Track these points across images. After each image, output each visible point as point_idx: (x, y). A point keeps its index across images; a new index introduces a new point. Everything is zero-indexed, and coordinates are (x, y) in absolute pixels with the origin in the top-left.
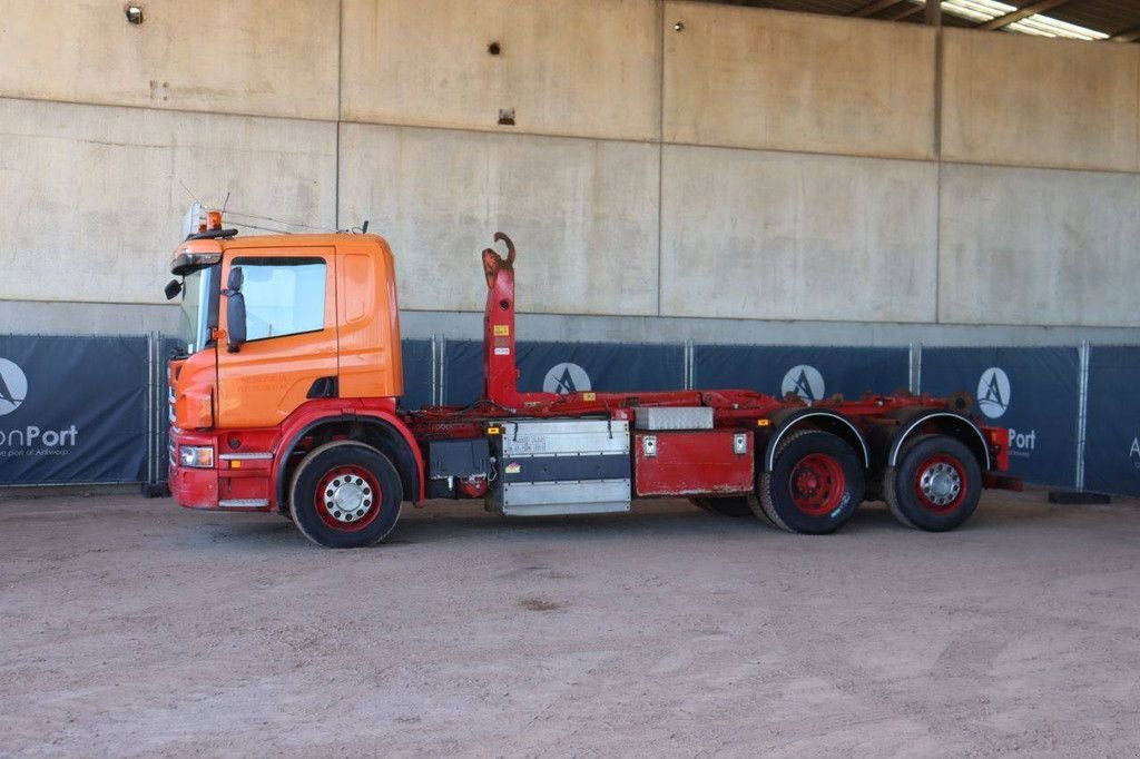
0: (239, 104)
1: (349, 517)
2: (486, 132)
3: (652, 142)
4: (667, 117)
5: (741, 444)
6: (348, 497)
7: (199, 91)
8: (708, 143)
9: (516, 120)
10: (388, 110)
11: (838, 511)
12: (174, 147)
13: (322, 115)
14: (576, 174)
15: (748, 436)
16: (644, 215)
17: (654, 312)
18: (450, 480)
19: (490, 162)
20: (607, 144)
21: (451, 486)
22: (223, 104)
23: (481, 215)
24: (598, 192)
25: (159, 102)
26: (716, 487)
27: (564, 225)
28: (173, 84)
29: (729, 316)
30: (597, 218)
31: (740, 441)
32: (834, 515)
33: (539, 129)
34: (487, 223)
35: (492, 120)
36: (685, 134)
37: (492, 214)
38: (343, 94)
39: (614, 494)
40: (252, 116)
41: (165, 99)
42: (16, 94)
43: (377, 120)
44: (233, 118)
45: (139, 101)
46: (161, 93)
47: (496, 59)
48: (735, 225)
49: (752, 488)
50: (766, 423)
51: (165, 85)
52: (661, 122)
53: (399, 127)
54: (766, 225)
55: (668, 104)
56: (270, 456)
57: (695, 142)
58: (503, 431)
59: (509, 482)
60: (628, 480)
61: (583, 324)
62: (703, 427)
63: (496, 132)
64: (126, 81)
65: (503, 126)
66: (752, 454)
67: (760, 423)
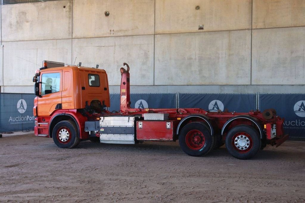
0: (130, 33)
1: (64, 140)
2: (195, 32)
3: (248, 29)
4: (253, 21)
5: (169, 125)
6: (64, 135)
7: (121, 31)
8: (269, 27)
9: (204, 28)
10: (167, 30)
11: (202, 149)
12: (115, 46)
13: (150, 33)
14: (222, 42)
15: (171, 123)
16: (246, 53)
17: (249, 83)
18: (90, 132)
19: (196, 41)
20: (233, 31)
21: (90, 134)
22: (127, 33)
23: (193, 57)
24: (230, 47)
25: (112, 35)
26: (161, 139)
27: (219, 58)
28: (115, 30)
29: (277, 84)
30: (230, 55)
31: (168, 125)
32: (200, 150)
33: (211, 29)
34: (195, 59)
35: (196, 29)
36: (260, 25)
37: (197, 56)
38: (155, 27)
39: (130, 139)
40: (133, 36)
41: (113, 34)
42: (83, 37)
43: (164, 33)
44: (129, 37)
45: (108, 35)
46: (112, 32)
47: (198, 11)
48: (279, 54)
49: (172, 140)
50: (180, 119)
51: (113, 31)
52: (252, 22)
53: (170, 34)
54: (292, 52)
55: (254, 16)
56: (47, 124)
57: (264, 28)
58: (100, 119)
59: (101, 133)
60: (134, 135)
61: (226, 88)
62: (160, 119)
63: (198, 32)
64: (105, 31)
65: (200, 30)
66: (172, 129)
67: (178, 119)
